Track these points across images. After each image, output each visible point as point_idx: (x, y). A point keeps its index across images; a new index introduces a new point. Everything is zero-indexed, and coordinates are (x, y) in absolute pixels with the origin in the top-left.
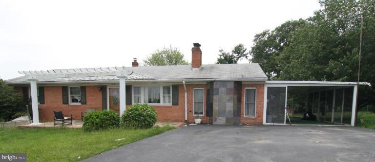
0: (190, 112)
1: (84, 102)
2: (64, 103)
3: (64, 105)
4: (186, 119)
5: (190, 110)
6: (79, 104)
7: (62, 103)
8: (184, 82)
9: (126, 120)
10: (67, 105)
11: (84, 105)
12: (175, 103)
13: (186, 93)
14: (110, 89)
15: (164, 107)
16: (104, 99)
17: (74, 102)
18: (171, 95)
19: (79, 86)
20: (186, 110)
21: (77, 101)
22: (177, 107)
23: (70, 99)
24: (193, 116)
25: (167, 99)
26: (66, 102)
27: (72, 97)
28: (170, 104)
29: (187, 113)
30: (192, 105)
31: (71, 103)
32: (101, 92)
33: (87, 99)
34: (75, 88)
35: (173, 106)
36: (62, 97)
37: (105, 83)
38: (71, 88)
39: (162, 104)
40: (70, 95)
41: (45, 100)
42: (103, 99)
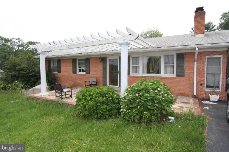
0: (201, 85)
1: (88, 72)
2: (73, 73)
3: (73, 74)
4: (195, 94)
5: (200, 83)
6: (84, 73)
7: (72, 73)
8: (197, 49)
9: (131, 106)
10: (75, 74)
11: (88, 75)
12: (180, 74)
13: (196, 63)
14: (109, 60)
15: (166, 78)
16: (105, 69)
17: (81, 72)
18: (175, 65)
19: (84, 58)
20: (195, 82)
21: (83, 71)
22: (182, 79)
23: (78, 69)
24: (204, 90)
25: (169, 69)
26: (75, 72)
27: (80, 67)
28: (174, 75)
29: (197, 86)
30: (204, 76)
31: (79, 73)
32: (102, 63)
33: (91, 69)
34: (82, 60)
35: (177, 77)
36: (72, 68)
37: (105, 55)
38: (79, 60)
39: (162, 74)
40: (78, 66)
41: (61, 70)
42: (103, 69)
